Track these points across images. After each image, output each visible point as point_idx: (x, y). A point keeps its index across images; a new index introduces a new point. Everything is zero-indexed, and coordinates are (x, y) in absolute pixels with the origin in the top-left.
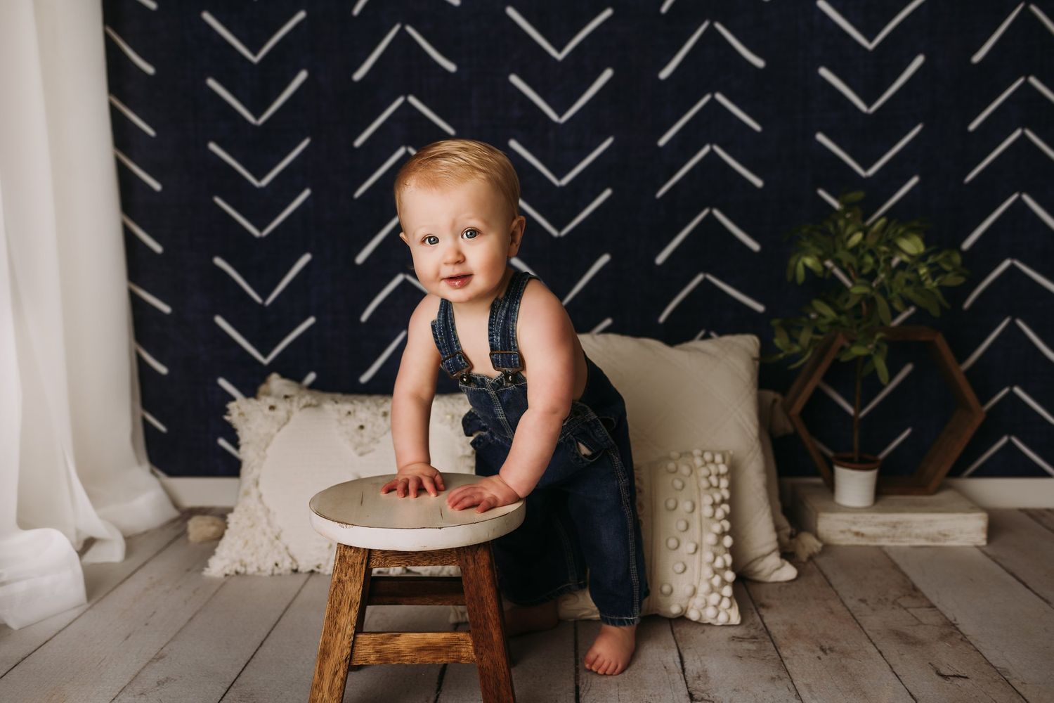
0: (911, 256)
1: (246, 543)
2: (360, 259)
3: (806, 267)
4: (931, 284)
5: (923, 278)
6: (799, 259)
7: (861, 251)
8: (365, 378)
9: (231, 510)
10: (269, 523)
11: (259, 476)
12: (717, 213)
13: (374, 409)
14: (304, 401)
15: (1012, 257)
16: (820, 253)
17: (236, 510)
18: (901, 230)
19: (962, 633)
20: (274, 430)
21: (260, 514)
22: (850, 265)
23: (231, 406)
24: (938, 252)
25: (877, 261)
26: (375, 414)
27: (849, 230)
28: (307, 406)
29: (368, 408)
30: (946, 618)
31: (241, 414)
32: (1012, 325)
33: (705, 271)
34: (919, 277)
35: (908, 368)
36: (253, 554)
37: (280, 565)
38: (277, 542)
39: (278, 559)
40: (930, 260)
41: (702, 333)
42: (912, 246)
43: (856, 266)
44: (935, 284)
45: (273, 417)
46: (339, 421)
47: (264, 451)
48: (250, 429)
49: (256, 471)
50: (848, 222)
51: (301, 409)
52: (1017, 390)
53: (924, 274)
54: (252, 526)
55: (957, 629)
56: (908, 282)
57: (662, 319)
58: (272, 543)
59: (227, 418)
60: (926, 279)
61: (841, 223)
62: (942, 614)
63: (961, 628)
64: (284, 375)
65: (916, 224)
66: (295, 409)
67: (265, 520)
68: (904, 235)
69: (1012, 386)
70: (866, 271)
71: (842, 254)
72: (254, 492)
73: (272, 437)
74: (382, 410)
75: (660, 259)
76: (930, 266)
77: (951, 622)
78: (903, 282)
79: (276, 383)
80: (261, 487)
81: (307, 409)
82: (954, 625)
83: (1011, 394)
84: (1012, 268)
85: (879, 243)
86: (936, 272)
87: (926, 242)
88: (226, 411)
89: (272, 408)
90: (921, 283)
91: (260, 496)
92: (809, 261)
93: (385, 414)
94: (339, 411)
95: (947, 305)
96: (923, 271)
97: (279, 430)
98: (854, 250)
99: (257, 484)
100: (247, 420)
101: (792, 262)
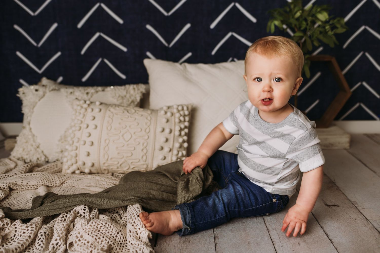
0: (322, 22)
1: (24, 149)
2: (80, 25)
3: (275, 26)
4: (331, 33)
5: (327, 30)
6: (272, 22)
7: (301, 19)
8: (84, 79)
9: (18, 136)
10: (34, 141)
11: (30, 120)
12: (238, 5)
13: (83, 91)
14: (52, 88)
15: (365, 25)
16: (282, 19)
17: (20, 135)
18: (319, 10)
19: (337, 186)
20: (37, 100)
21: (30, 137)
22: (296, 25)
23: (21, 90)
24: (334, 18)
25: (307, 24)
26: (83, 93)
27: (296, 9)
28: (53, 90)
29: (80, 91)
30: (331, 180)
31: (24, 93)
32: (364, 55)
33: (232, 31)
34: (325, 30)
35: (318, 74)
36: (27, 155)
37: (40, 159)
38: (38, 149)
39: (39, 156)
40: (331, 22)
41: (231, 59)
42: (323, 16)
43: (298, 26)
44: (332, 33)
45: (37, 95)
46: (67, 96)
47: (33, 109)
48: (26, 100)
49: (29, 118)
50: (295, 6)
51: (50, 91)
52: (365, 84)
53: (328, 28)
54: (27, 142)
55: (335, 184)
56: (321, 33)
57: (213, 53)
58: (36, 150)
59: (18, 95)
60: (329, 31)
61: (292, 6)
62: (329, 178)
63: (337, 184)
64: (48, 78)
65: (325, 6)
66: (47, 91)
67: (32, 140)
68: (320, 12)
69: (362, 81)
70: (303, 28)
71: (292, 21)
72: (28, 127)
73: (36, 103)
74: (86, 91)
75: (213, 26)
76: (331, 25)
77: (332, 181)
78: (318, 33)
79: (45, 81)
80: (31, 126)
81: (53, 92)
82: (334, 183)
83: (362, 86)
84: (365, 30)
85: (309, 15)
86: (333, 27)
87: (329, 15)
88: (18, 92)
89: (37, 90)
90: (326, 32)
91: (31, 129)
92: (277, 23)
93: (87, 93)
94: (67, 92)
95: (338, 43)
96: (327, 27)
97: (39, 100)
98: (298, 19)
99: (29, 124)
100: (26, 96)
101: (269, 24)
